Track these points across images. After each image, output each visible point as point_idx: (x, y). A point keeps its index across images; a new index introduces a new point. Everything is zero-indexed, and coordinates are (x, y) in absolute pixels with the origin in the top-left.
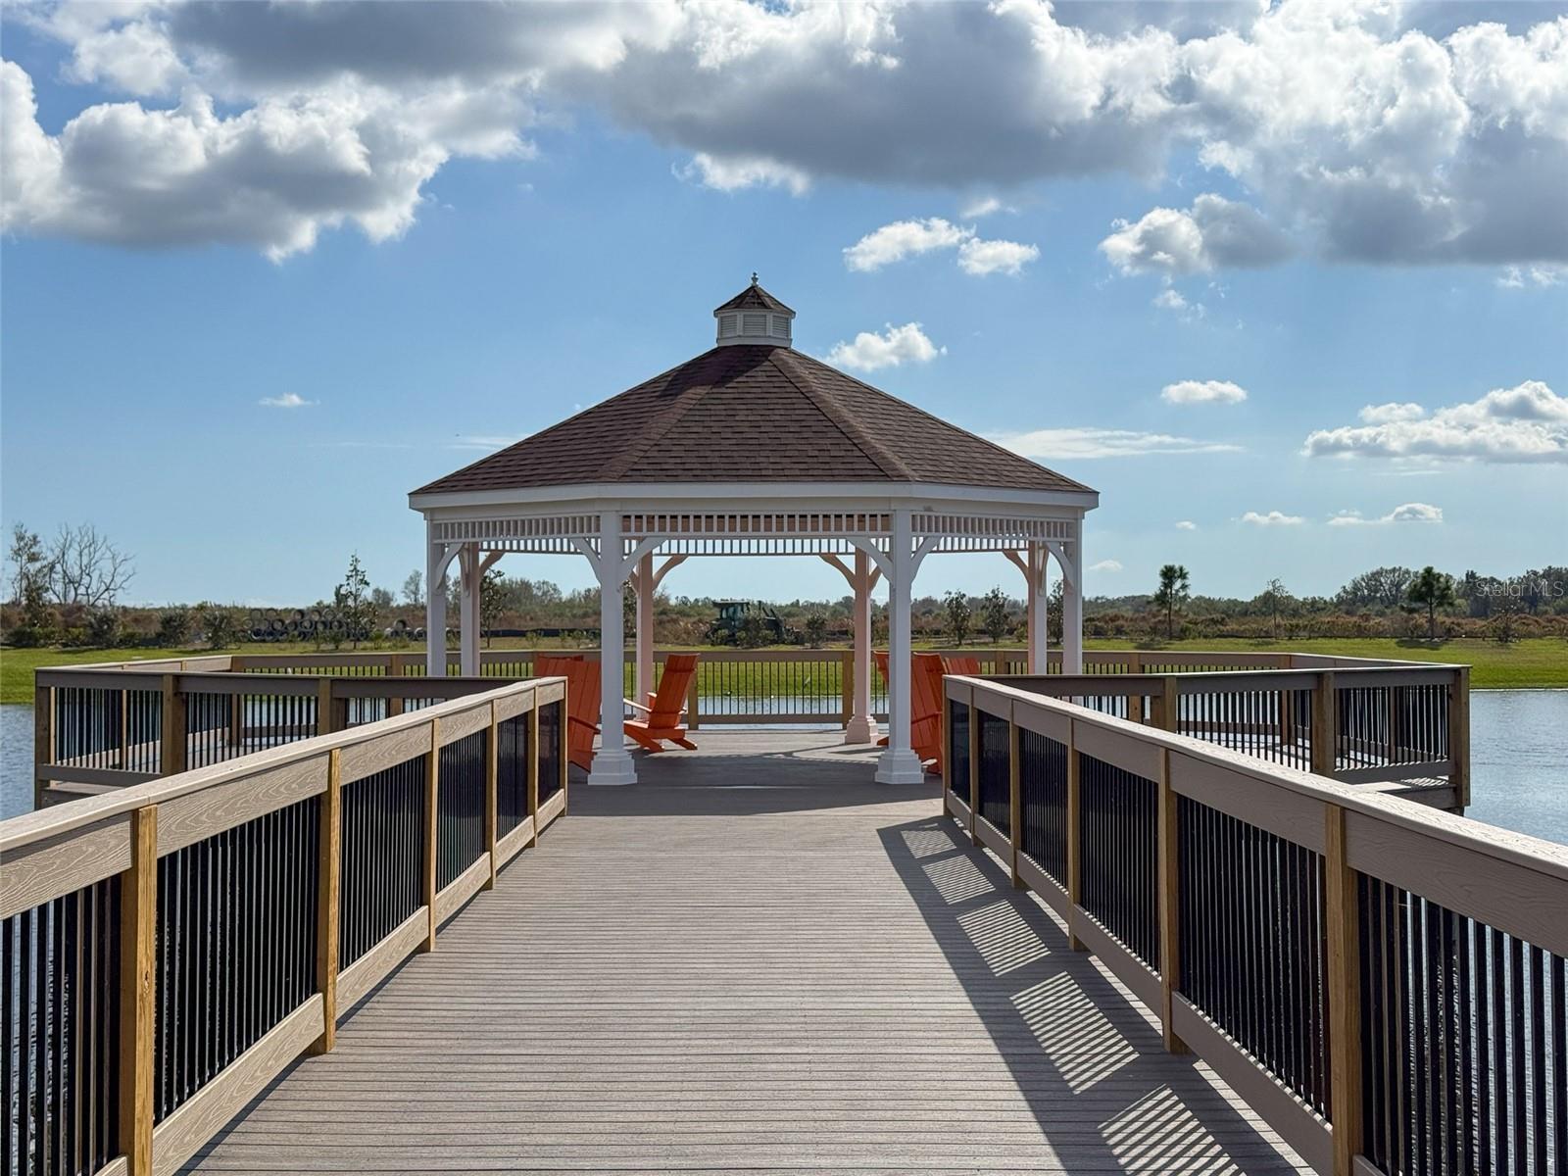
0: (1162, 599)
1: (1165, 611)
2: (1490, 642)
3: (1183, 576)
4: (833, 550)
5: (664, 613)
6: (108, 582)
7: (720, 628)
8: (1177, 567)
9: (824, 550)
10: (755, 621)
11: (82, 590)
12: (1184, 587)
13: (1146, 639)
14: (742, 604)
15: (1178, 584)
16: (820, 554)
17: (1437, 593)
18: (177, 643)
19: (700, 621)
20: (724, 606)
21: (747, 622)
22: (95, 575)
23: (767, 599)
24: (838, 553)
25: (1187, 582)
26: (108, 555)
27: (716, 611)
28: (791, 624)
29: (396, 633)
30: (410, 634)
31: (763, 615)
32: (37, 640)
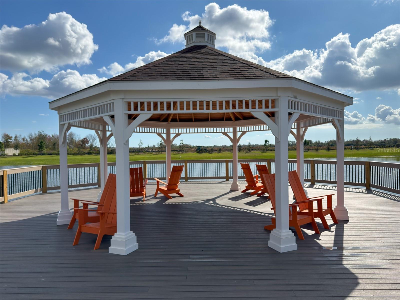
0: (265, 145)
1: (265, 147)
2: (315, 151)
3: (268, 141)
4: (226, 131)
5: (191, 148)
6: (112, 144)
7: (197, 150)
8: (267, 140)
9: (223, 131)
10: (203, 149)
11: (109, 146)
12: (268, 143)
13: (262, 151)
14: (201, 147)
15: (267, 143)
16: (222, 132)
17: (307, 143)
18: (113, 154)
19: (195, 149)
20: (198, 147)
21: (201, 149)
22: (110, 144)
23: (204, 146)
24: (227, 132)
25: (269, 142)
26: (112, 141)
27: (197, 147)
28: (207, 149)
29: (151, 151)
30: (154, 151)
31: (204, 148)
32: (92, 153)
